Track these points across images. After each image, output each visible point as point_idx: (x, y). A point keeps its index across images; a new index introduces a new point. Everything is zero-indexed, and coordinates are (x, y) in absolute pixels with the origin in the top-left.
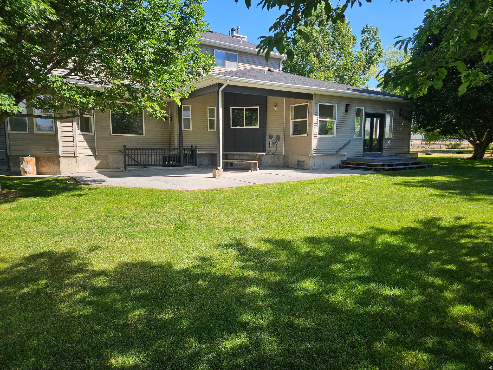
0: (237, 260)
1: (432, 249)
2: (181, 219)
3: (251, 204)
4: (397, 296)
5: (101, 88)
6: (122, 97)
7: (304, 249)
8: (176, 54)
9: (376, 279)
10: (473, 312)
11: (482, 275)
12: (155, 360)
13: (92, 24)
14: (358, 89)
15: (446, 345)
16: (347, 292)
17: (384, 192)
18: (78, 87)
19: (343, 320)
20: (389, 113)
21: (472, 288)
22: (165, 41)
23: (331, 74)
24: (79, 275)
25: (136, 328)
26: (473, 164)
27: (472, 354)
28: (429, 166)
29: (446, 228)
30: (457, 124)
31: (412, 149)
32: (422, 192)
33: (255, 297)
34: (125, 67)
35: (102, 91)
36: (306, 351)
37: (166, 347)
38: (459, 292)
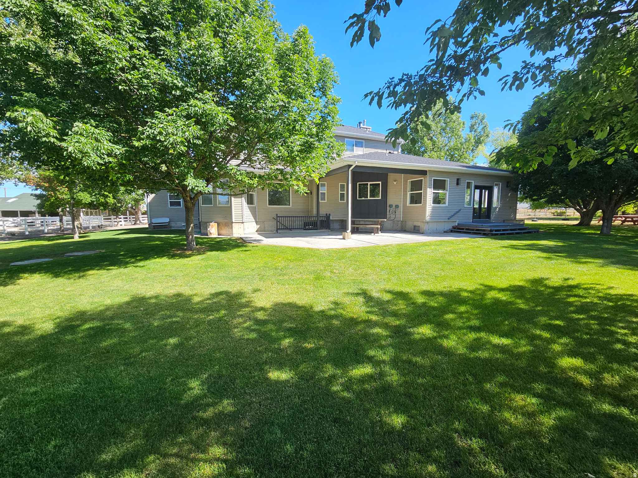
0: (363, 305)
1: (539, 306)
2: (318, 271)
3: (374, 261)
4: (506, 345)
5: (262, 172)
6: (276, 178)
7: (421, 300)
8: (317, 144)
9: (486, 329)
10: (583, 365)
11: (592, 332)
12: (301, 378)
13: (258, 128)
14: (468, 165)
15: (555, 393)
16: (459, 338)
17: (492, 253)
18: (248, 173)
19: (456, 362)
20: (496, 185)
21: (581, 343)
22: (309, 135)
23: (443, 154)
24: (247, 309)
25: (286, 352)
26: (579, 230)
27: (583, 404)
28: (535, 232)
29: (553, 288)
30: (563, 194)
31: (519, 216)
32: (529, 254)
33: (379, 336)
34: (279, 156)
35: (262, 174)
36: (422, 385)
37: (309, 369)
38: (567, 345)
